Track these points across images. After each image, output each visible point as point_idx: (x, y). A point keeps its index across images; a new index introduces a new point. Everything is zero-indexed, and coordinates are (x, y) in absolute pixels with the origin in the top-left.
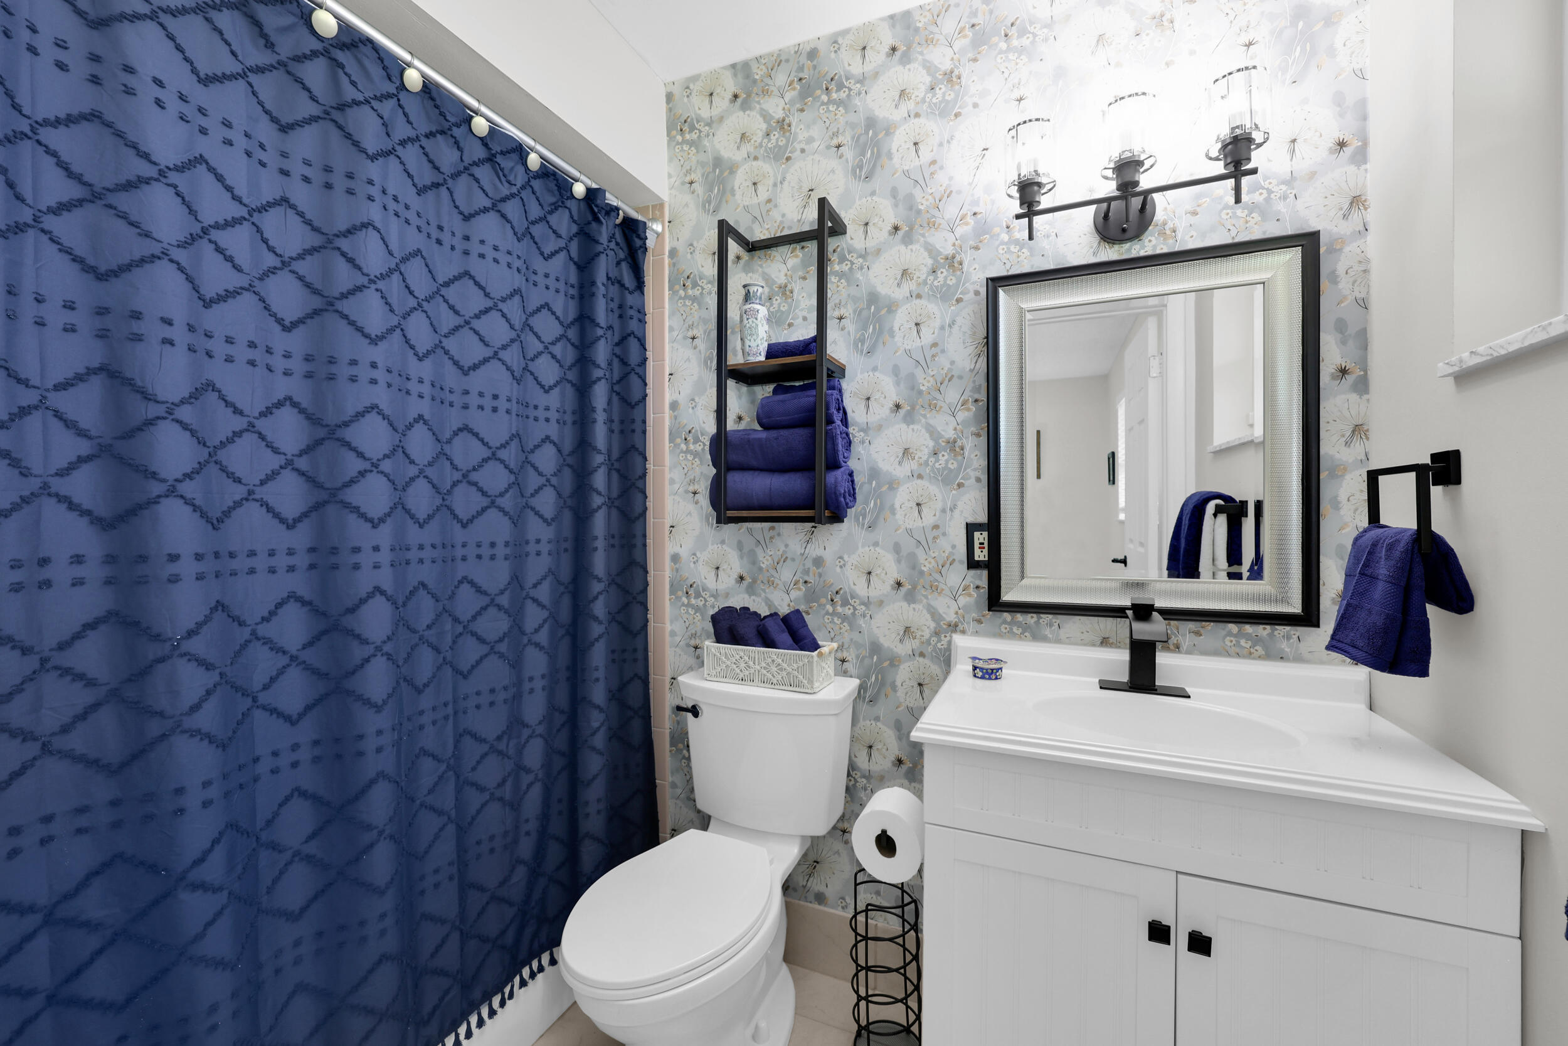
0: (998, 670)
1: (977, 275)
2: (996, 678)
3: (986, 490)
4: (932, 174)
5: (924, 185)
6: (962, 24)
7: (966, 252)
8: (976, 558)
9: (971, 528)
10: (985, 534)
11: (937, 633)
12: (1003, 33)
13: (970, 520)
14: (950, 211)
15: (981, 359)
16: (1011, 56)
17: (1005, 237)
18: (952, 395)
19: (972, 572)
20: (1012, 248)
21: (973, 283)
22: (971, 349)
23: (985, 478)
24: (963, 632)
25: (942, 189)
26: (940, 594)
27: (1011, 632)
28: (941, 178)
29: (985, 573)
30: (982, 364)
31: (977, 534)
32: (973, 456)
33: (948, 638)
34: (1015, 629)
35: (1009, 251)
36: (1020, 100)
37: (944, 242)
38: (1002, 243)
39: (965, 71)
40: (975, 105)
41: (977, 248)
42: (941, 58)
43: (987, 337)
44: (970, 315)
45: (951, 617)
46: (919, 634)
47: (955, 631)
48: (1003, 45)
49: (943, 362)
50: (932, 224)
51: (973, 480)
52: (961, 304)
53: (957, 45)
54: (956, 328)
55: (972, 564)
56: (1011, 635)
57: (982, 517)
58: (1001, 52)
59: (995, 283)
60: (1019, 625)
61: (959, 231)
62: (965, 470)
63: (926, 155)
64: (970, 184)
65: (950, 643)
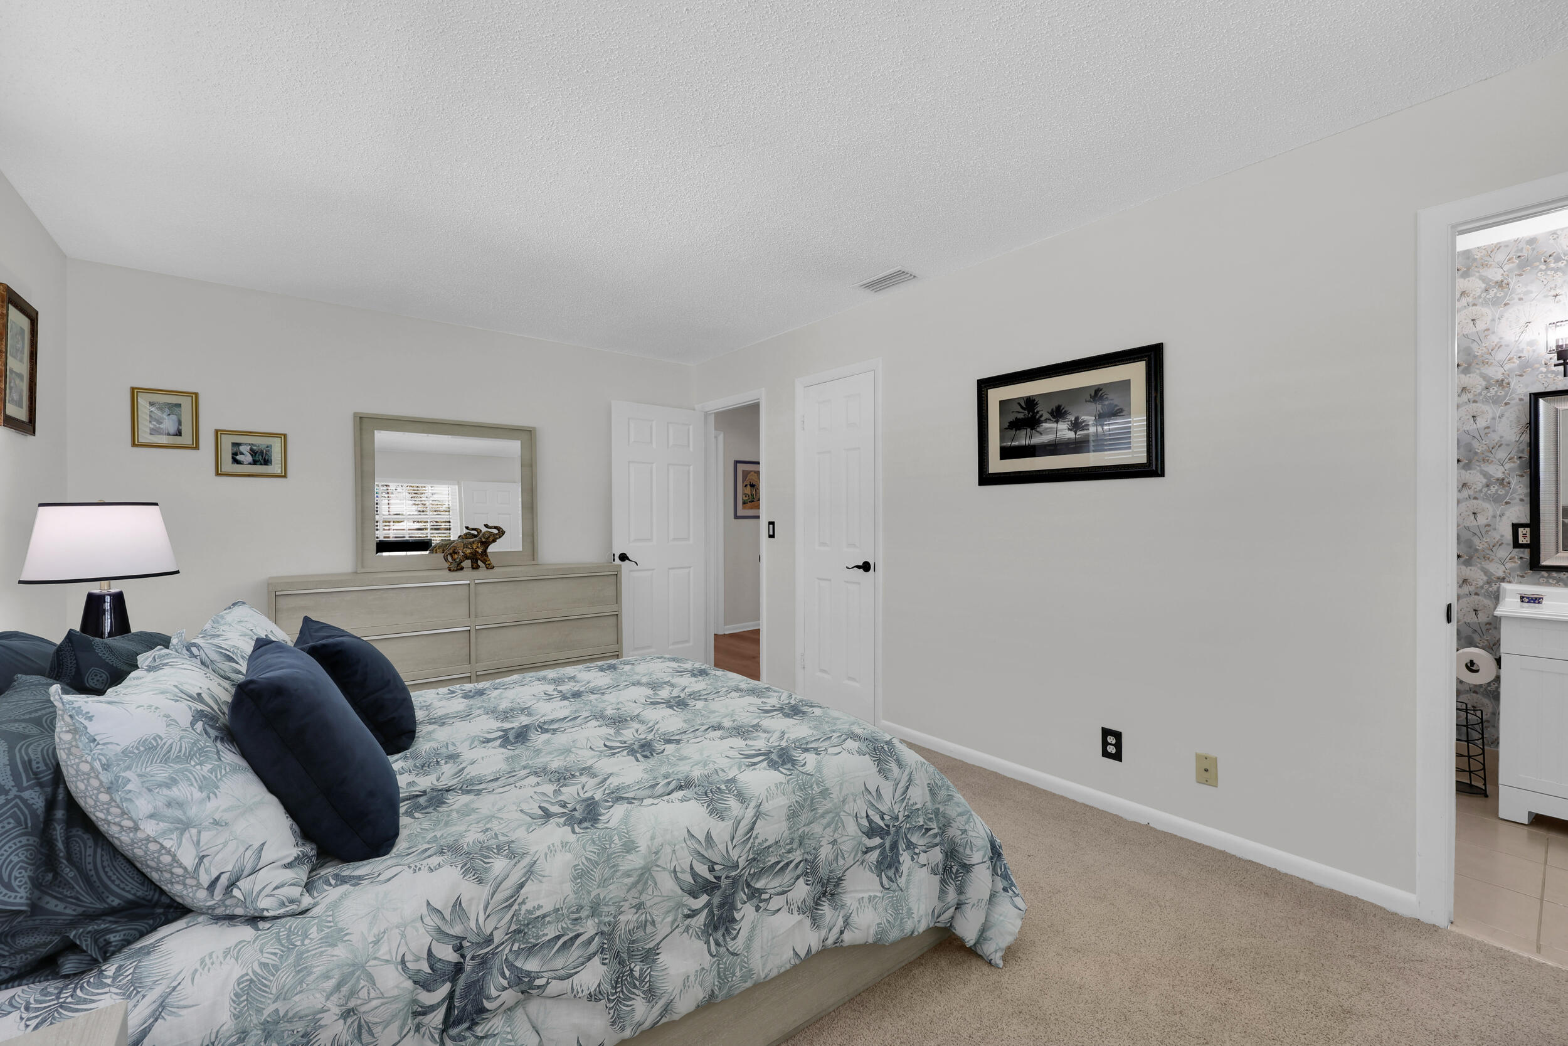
0: (1540, 598)
1: (1523, 389)
2: (1539, 603)
3: (1528, 506)
4: (1486, 336)
5: (1479, 342)
6: (1510, 256)
7: (1512, 378)
8: (1520, 542)
9: (1516, 527)
10: (1528, 529)
11: (1489, 583)
12: (1543, 260)
13: (1515, 522)
14: (1500, 356)
15: (1524, 435)
16: (1549, 272)
17: (1544, 370)
18: (1502, 454)
19: (1517, 550)
20: (1549, 375)
21: (1518, 394)
22: (1517, 430)
23: (1527, 499)
24: (1510, 582)
25: (1494, 344)
26: (1491, 561)
27: (1548, 582)
28: (1494, 339)
29: (1527, 551)
30: (1526, 438)
31: (1521, 530)
32: (1518, 487)
33: (1498, 585)
34: (1551, 581)
35: (1546, 376)
36: (1556, 296)
37: (1495, 373)
38: (1542, 372)
39: (1513, 282)
40: (1520, 299)
41: (1521, 376)
42: (1495, 274)
43: (1530, 423)
44: (1516, 413)
45: (1501, 574)
46: (1474, 583)
47: (1503, 582)
48: (1543, 267)
49: (1495, 437)
50: (1485, 363)
51: (1517, 500)
52: (1508, 406)
53: (1506, 268)
54: (1504, 419)
55: (1516, 544)
56: (1548, 584)
57: (1526, 520)
58: (1541, 270)
59: (1535, 397)
60: (1554, 578)
61: (1507, 367)
62: (1511, 494)
63: (1481, 326)
64: (1516, 341)
65: (1499, 588)
